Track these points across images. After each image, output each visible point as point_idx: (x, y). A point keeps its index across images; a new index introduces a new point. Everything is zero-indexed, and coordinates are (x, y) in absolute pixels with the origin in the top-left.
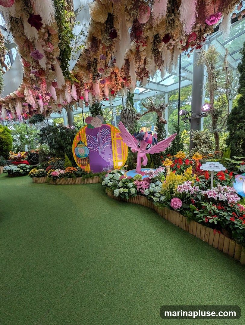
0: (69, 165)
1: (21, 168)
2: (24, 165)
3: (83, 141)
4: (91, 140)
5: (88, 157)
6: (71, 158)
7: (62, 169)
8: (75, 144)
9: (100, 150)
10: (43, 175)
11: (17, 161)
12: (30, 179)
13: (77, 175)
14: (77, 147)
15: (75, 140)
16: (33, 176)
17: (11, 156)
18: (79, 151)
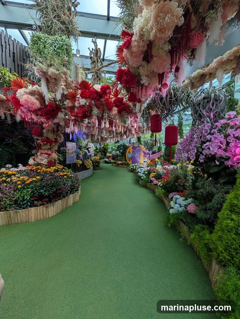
0: (124, 160)
1: (109, 160)
2: (110, 159)
3: (130, 151)
4: (133, 152)
5: (131, 158)
6: (125, 158)
7: (121, 161)
8: (127, 152)
9: (136, 155)
10: (115, 163)
11: (109, 157)
12: (111, 165)
13: (126, 164)
14: (128, 154)
15: (128, 151)
16: (112, 163)
17: (107, 155)
18: (129, 155)
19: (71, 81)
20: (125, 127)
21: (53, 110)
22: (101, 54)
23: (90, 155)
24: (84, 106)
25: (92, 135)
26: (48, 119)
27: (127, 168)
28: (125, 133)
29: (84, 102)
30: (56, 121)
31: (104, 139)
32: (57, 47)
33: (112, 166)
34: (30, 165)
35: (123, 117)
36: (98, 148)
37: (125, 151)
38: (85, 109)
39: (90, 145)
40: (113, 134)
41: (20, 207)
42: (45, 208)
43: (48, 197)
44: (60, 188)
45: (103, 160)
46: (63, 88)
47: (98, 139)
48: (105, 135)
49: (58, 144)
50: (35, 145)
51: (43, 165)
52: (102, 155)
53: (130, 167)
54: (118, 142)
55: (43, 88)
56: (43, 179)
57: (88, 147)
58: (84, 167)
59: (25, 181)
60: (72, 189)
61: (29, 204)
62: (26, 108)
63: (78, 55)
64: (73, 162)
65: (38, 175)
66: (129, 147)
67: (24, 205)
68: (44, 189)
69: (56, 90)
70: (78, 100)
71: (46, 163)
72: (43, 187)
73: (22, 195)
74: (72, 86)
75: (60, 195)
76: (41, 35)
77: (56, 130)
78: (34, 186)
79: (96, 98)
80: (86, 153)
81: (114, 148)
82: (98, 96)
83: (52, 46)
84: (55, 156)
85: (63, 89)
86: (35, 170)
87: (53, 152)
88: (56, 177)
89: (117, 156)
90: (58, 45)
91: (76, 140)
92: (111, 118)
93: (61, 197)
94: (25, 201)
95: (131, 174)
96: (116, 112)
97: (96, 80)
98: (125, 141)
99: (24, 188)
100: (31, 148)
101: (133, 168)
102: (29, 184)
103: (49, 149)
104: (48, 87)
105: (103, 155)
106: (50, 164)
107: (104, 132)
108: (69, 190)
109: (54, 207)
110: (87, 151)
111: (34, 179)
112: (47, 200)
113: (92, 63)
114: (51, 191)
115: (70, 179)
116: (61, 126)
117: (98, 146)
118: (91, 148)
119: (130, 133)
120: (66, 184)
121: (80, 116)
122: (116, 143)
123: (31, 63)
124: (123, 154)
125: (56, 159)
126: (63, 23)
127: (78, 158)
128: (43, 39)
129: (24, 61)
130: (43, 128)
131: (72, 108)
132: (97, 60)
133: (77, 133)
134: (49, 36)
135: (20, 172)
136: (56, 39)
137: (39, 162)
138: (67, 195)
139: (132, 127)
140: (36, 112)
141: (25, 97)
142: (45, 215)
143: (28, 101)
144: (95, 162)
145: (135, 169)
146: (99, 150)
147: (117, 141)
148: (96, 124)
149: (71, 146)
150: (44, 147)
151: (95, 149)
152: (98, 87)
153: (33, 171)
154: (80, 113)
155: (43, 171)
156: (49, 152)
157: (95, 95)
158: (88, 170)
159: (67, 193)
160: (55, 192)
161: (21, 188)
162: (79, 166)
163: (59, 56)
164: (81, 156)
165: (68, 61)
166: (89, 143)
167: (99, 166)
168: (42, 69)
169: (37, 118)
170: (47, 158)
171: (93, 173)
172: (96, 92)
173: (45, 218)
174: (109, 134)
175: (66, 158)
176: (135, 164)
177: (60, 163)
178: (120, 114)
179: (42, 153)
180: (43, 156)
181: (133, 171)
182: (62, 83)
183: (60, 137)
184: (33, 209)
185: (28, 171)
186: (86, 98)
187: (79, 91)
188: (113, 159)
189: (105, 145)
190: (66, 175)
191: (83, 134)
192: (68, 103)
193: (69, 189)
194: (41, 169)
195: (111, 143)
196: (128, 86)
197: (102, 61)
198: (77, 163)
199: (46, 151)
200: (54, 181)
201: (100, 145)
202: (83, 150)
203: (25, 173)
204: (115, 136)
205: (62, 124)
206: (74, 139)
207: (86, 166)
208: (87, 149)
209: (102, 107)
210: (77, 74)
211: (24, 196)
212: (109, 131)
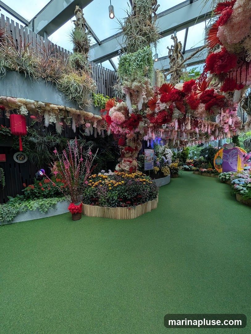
0: (210, 168)
1: (190, 167)
2: (191, 166)
3: (220, 156)
4: (225, 156)
5: (221, 165)
6: (213, 165)
7: (206, 168)
8: (216, 157)
9: (230, 161)
10: (198, 170)
11: (189, 164)
12: (192, 172)
13: (213, 173)
14: (217, 159)
15: (216, 155)
16: (193, 170)
17: (187, 161)
18: (217, 161)
19: (151, 89)
20: (213, 125)
21: (135, 121)
22: (181, 47)
23: (167, 162)
24: (164, 110)
25: (170, 140)
26: (131, 129)
27: (215, 177)
28: (213, 133)
29: (165, 106)
30: (137, 130)
31: (184, 143)
32: (139, 61)
33: (194, 175)
34: (117, 171)
35: (214, 113)
36: (176, 154)
37: (212, 155)
38: (165, 114)
39: (167, 151)
40: (196, 136)
41: (111, 206)
42: (128, 210)
43: (130, 200)
44: (140, 193)
45: (182, 167)
46: (145, 97)
47: (176, 143)
48: (184, 138)
49: (138, 152)
50: (120, 154)
51: (126, 171)
52: (180, 161)
53: (220, 176)
54: (202, 145)
55: (128, 103)
56: (126, 184)
57: (165, 153)
58: (161, 175)
59: (113, 184)
60: (151, 195)
61: (117, 204)
62: (115, 123)
63: (156, 60)
64: (150, 169)
65: (122, 179)
66: (218, 150)
67: (113, 204)
68: (127, 192)
69: (138, 102)
70: (158, 106)
71: (128, 170)
72: (127, 191)
73: (112, 195)
74: (151, 93)
75: (140, 199)
76: (127, 55)
77: (136, 138)
78: (120, 189)
79: (177, 99)
80: (163, 159)
81: (196, 152)
82: (179, 96)
83: (135, 61)
84: (135, 163)
85: (144, 99)
86: (120, 176)
87: (134, 159)
88: (136, 183)
89: (201, 162)
90: (141, 58)
91: (153, 147)
92: (196, 118)
93: (140, 202)
94: (113, 200)
95: (222, 186)
96: (202, 109)
97: (176, 79)
98: (213, 142)
99: (113, 190)
100: (117, 156)
101: (225, 178)
102: (117, 187)
103: (131, 157)
104: (131, 100)
105: (182, 162)
106: (132, 170)
107: (184, 134)
108: (148, 197)
109: (135, 210)
110: (164, 157)
111: (120, 183)
112: (129, 202)
113: (171, 61)
114: (133, 195)
115: (149, 186)
116: (140, 134)
117: (176, 152)
118: (168, 154)
119: (221, 132)
120: (145, 190)
121: (160, 121)
122: (199, 147)
123: (117, 84)
124: (210, 160)
125: (136, 166)
126: (145, 34)
127: (155, 165)
128: (128, 58)
129: (112, 84)
130: (126, 139)
131: (152, 115)
132: (177, 56)
133: (154, 139)
134: (132, 54)
135: (110, 176)
136: (139, 53)
137: (123, 169)
138: (146, 201)
139: (225, 123)
140: (122, 125)
141: (115, 113)
142: (128, 215)
143: (116, 117)
144: (172, 169)
145: (229, 179)
146: (177, 156)
147: (200, 144)
148: (175, 127)
149: (149, 153)
150: (127, 155)
151: (173, 154)
152: (179, 86)
153: (119, 176)
154: (160, 119)
155: (126, 177)
156: (131, 160)
157: (177, 96)
158: (165, 178)
159: (146, 198)
160: (136, 197)
161: (111, 190)
162: (156, 173)
163: (141, 68)
164: (158, 163)
165: (149, 70)
166: (166, 149)
167: (178, 174)
168: (127, 85)
169: (123, 130)
170: (129, 165)
171: (171, 181)
172: (178, 92)
173: (128, 218)
174: (190, 136)
175: (144, 165)
176: (228, 173)
177: (139, 170)
178: (210, 110)
179: (125, 161)
180: (126, 163)
181: (225, 181)
182: (144, 93)
183: (139, 145)
184: (119, 209)
185: (116, 176)
186: (166, 102)
187: (159, 97)
188: (195, 166)
189: (184, 150)
190: (144, 181)
191: (160, 139)
192: (148, 111)
193: (148, 195)
194: (125, 175)
195: (192, 148)
196: (222, 72)
197: (183, 55)
198: (154, 170)
199: (128, 159)
200: (135, 186)
201: (178, 150)
202: (160, 156)
203: (113, 177)
204: (198, 139)
205: (142, 132)
206: (151, 146)
207: (163, 173)
208: (165, 155)
209: (184, 107)
210: (156, 79)
211: (113, 197)
212: (190, 133)
